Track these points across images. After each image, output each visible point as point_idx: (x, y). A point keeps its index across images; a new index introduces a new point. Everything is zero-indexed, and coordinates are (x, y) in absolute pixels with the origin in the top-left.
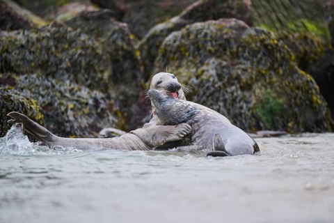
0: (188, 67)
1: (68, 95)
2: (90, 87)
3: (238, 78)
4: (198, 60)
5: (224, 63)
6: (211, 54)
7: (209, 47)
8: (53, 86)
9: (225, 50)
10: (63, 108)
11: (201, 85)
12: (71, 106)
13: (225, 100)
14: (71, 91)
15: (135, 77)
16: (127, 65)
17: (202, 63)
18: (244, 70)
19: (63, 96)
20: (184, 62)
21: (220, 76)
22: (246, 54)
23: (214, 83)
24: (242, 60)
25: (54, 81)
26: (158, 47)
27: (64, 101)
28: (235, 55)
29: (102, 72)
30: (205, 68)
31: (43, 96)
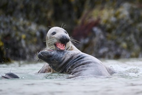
0: (109, 9)
1: (21, 28)
2: (38, 23)
4: (116, 4)
5: (135, 6)
8: (11, 22)
10: (18, 38)
11: (118, 22)
12: (24, 36)
13: (135, 34)
14: (24, 26)
15: (70, 16)
16: (65, 7)
17: (119, 6)
19: (18, 29)
20: (106, 6)
21: (132, 16)
23: (127, 21)
25: (12, 19)
27: (19, 33)
29: (47, 12)
30: (120, 10)
31: (3, 29)
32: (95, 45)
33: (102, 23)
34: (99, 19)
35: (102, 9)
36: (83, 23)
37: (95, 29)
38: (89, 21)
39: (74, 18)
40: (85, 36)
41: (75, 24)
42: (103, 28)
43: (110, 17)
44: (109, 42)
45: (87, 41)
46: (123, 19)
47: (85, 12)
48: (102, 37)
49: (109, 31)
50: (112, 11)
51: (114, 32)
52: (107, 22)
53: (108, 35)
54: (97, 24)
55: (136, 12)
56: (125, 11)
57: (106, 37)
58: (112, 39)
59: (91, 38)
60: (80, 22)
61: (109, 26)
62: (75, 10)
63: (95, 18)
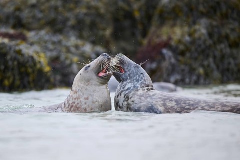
0: (182, 26)
1: (73, 50)
2: (94, 43)
3: (227, 37)
4: (191, 20)
5: (215, 23)
6: (203, 15)
7: (201, 8)
8: (60, 42)
9: (215, 11)
10: (68, 62)
11: (193, 42)
12: (76, 59)
13: (215, 57)
14: (77, 47)
15: (134, 35)
16: (127, 23)
17: (195, 23)
18: (233, 30)
19: (68, 50)
20: (179, 22)
21: (211, 35)
22: (235, 16)
23: (205, 42)
24: (231, 21)
25: (62, 38)
26: (155, 8)
27: (70, 56)
28: (225, 17)
29: (104, 30)
30: (197, 27)
32: (164, 70)
33: (173, 43)
34: (170, 39)
35: (174, 26)
36: (149, 43)
37: (165, 51)
38: (157, 41)
39: (139, 38)
40: (153, 60)
41: (141, 44)
42: (174, 50)
43: (183, 36)
44: (183, 67)
45: (154, 66)
46: (200, 39)
47: (153, 29)
48: (173, 61)
49: (183, 54)
50: (186, 29)
51: (188, 55)
52: (180, 42)
53: (181, 58)
54: (167, 45)
55: (216, 30)
56: (202, 29)
57: (178, 61)
58: (186, 64)
59: (159, 63)
60: (145, 42)
61: (182, 47)
62: (140, 27)
63: (165, 38)
